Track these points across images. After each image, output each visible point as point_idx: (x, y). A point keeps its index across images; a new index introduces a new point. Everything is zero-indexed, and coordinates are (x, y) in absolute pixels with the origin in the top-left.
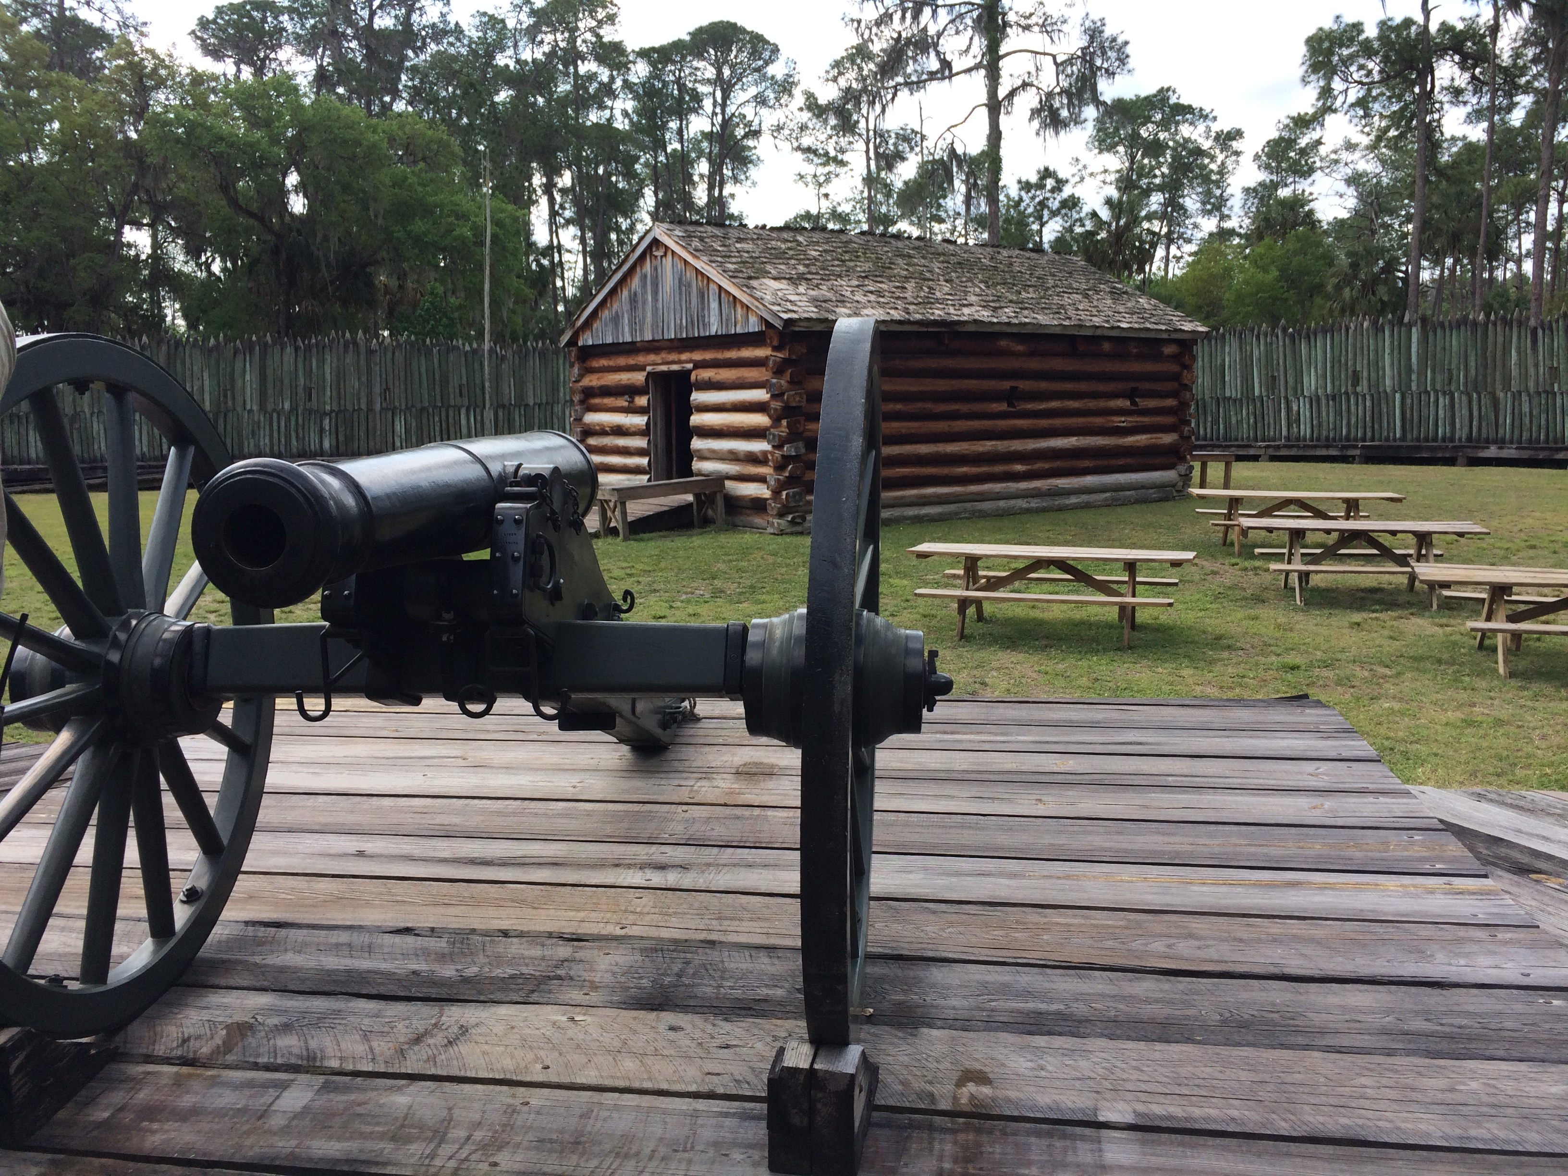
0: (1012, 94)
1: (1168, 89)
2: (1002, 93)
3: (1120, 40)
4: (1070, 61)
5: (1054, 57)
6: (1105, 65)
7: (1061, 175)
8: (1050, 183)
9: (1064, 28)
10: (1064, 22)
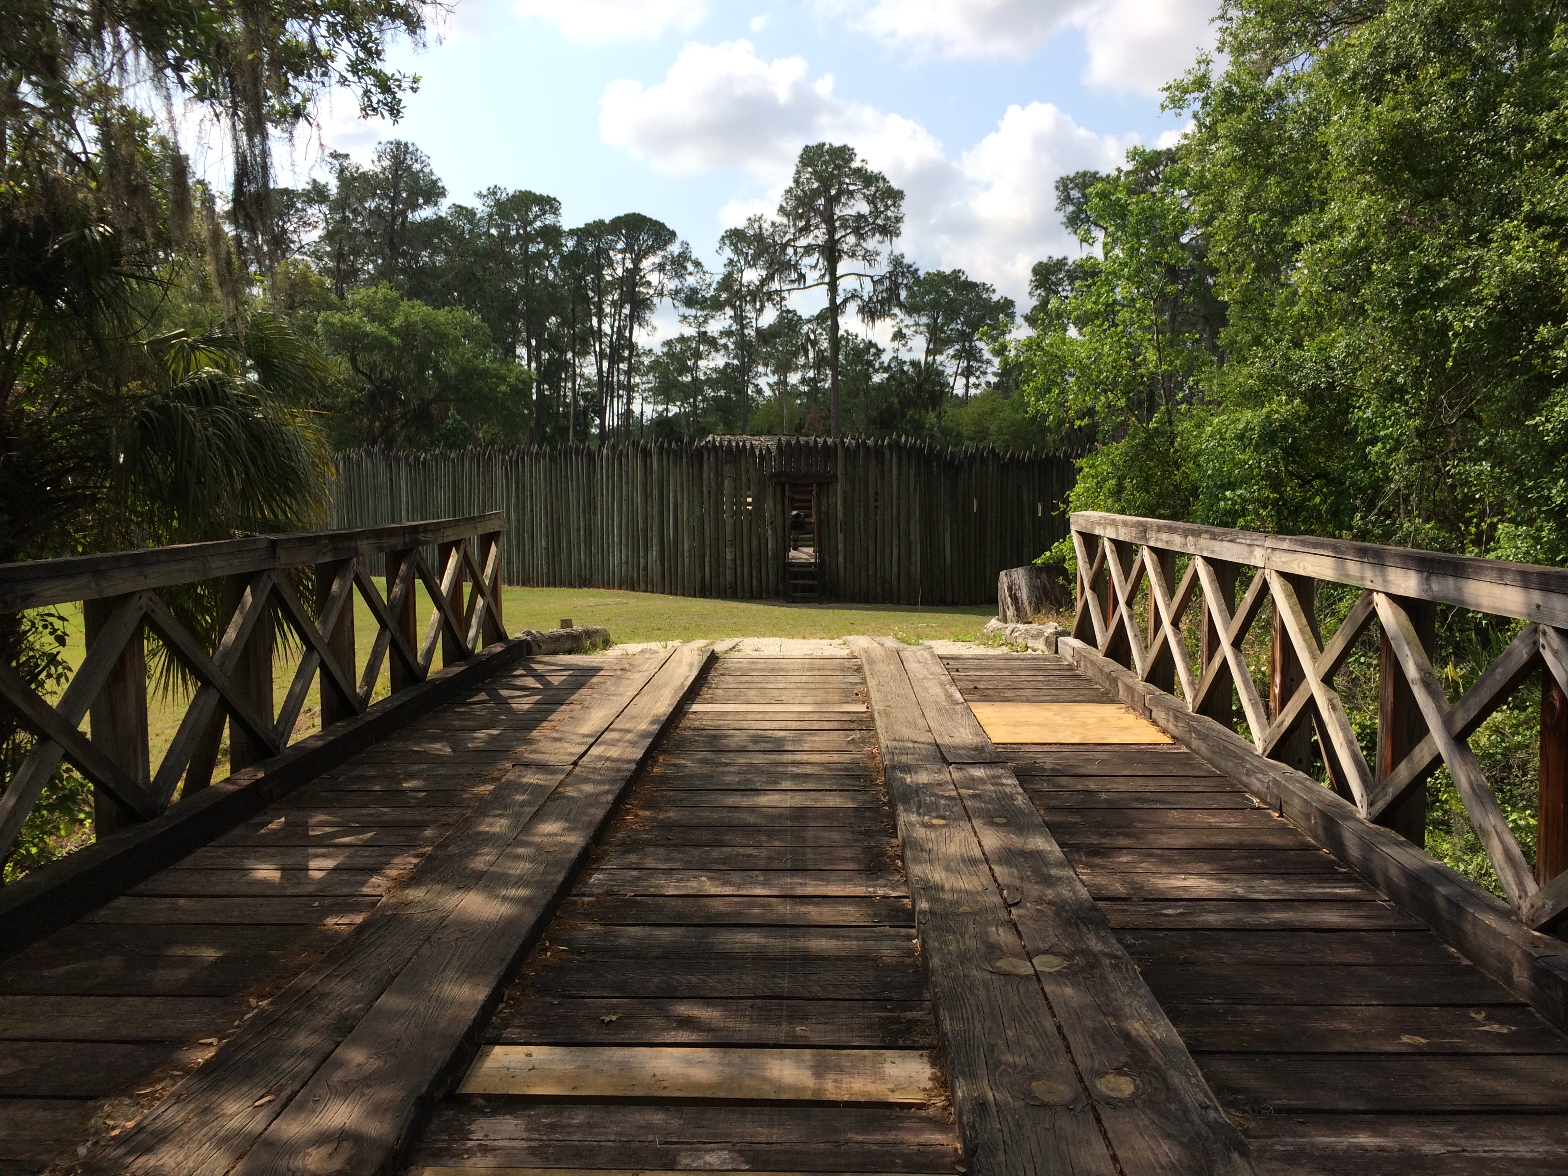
0: (845, 301)
1: (959, 271)
2: (839, 301)
3: (915, 267)
4: (880, 281)
5: (872, 277)
6: (905, 282)
7: (880, 347)
8: (873, 350)
9: (878, 258)
10: (878, 254)
